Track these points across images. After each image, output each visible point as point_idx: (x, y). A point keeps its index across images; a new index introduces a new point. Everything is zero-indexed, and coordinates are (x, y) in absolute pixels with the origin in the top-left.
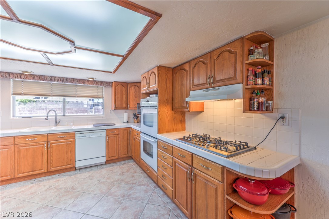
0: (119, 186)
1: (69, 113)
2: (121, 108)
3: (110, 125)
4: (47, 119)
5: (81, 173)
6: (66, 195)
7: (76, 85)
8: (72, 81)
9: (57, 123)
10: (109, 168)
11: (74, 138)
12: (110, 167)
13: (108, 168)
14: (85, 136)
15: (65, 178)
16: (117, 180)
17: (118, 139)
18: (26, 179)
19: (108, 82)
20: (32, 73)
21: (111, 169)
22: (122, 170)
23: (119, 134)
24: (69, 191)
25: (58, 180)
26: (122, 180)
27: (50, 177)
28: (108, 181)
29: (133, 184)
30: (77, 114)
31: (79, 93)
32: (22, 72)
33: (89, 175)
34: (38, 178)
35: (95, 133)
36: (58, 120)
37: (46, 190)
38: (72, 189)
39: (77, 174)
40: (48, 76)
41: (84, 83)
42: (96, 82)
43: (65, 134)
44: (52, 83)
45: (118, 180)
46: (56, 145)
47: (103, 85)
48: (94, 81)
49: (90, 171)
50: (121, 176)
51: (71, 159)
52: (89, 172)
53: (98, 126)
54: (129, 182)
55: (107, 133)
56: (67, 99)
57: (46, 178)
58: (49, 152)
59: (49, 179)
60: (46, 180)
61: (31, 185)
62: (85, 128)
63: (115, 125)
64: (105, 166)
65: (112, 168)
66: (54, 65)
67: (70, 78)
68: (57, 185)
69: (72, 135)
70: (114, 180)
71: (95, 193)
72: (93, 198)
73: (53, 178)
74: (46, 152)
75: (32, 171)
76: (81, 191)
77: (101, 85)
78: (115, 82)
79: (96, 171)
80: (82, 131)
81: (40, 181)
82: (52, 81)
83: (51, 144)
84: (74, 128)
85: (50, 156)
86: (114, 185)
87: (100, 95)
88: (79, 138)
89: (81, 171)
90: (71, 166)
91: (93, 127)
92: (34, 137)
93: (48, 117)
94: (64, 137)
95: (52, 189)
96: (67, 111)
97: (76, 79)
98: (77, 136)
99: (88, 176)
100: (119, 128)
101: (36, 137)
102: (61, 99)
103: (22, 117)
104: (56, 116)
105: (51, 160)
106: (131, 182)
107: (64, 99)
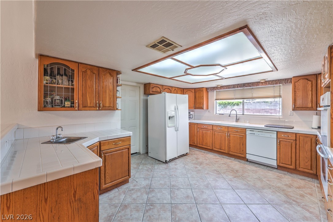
0: (275, 192)
1: (239, 112)
2: (304, 108)
3: (284, 128)
4: (229, 116)
5: (249, 165)
6: (230, 172)
7: (253, 88)
8: (248, 86)
9: (237, 120)
10: (278, 173)
11: (245, 133)
12: (280, 173)
13: (276, 173)
14: (254, 134)
15: (236, 163)
16: (277, 187)
17: (295, 146)
18: (218, 153)
19: (286, 79)
20: (222, 85)
21: (279, 176)
22: (293, 183)
23: (296, 140)
24: (233, 171)
25: (232, 162)
26: (283, 190)
27: (229, 158)
28: (268, 182)
29: (294, 201)
30: (254, 114)
31: (255, 95)
32: (217, 86)
33: (255, 169)
34: (223, 155)
35: (264, 133)
36: (238, 118)
37: (223, 163)
38: (236, 171)
39: (246, 164)
40: (232, 85)
41: (258, 85)
42: (270, 82)
43: (239, 129)
44: (235, 90)
45: (279, 187)
46: (233, 136)
47: (279, 83)
48: (265, 81)
49: (258, 167)
50: (285, 187)
51: (243, 150)
52: (256, 167)
53: (268, 127)
54: (292, 197)
55: (278, 136)
56: (245, 101)
57: (227, 157)
58: (229, 139)
59: (228, 159)
60: (226, 158)
61: (218, 157)
62: (254, 127)
63: (293, 128)
64: (275, 170)
65: (281, 176)
66: (226, 78)
67: (246, 84)
68: (230, 164)
69: (244, 130)
70: (274, 185)
71: (249, 183)
72: (245, 185)
73: (230, 159)
74: (227, 139)
75: (220, 149)
76: (240, 176)
77: (277, 83)
78: (294, 77)
79: (263, 170)
80: (253, 129)
81: (223, 157)
82: (234, 88)
83: (230, 134)
84: (247, 125)
85: (230, 143)
86: (270, 188)
87: (277, 94)
88: (249, 134)
89: (250, 164)
90: (243, 156)
91: (264, 127)
92: (221, 127)
93: (231, 115)
94: (237, 131)
95: (226, 165)
96: (245, 111)
97: (250, 83)
98: (248, 132)
99: (253, 169)
100: (296, 133)
101: (222, 128)
102: (241, 101)
103: (219, 114)
104: (236, 114)
105: (230, 146)
106: (292, 198)
107: (243, 101)
